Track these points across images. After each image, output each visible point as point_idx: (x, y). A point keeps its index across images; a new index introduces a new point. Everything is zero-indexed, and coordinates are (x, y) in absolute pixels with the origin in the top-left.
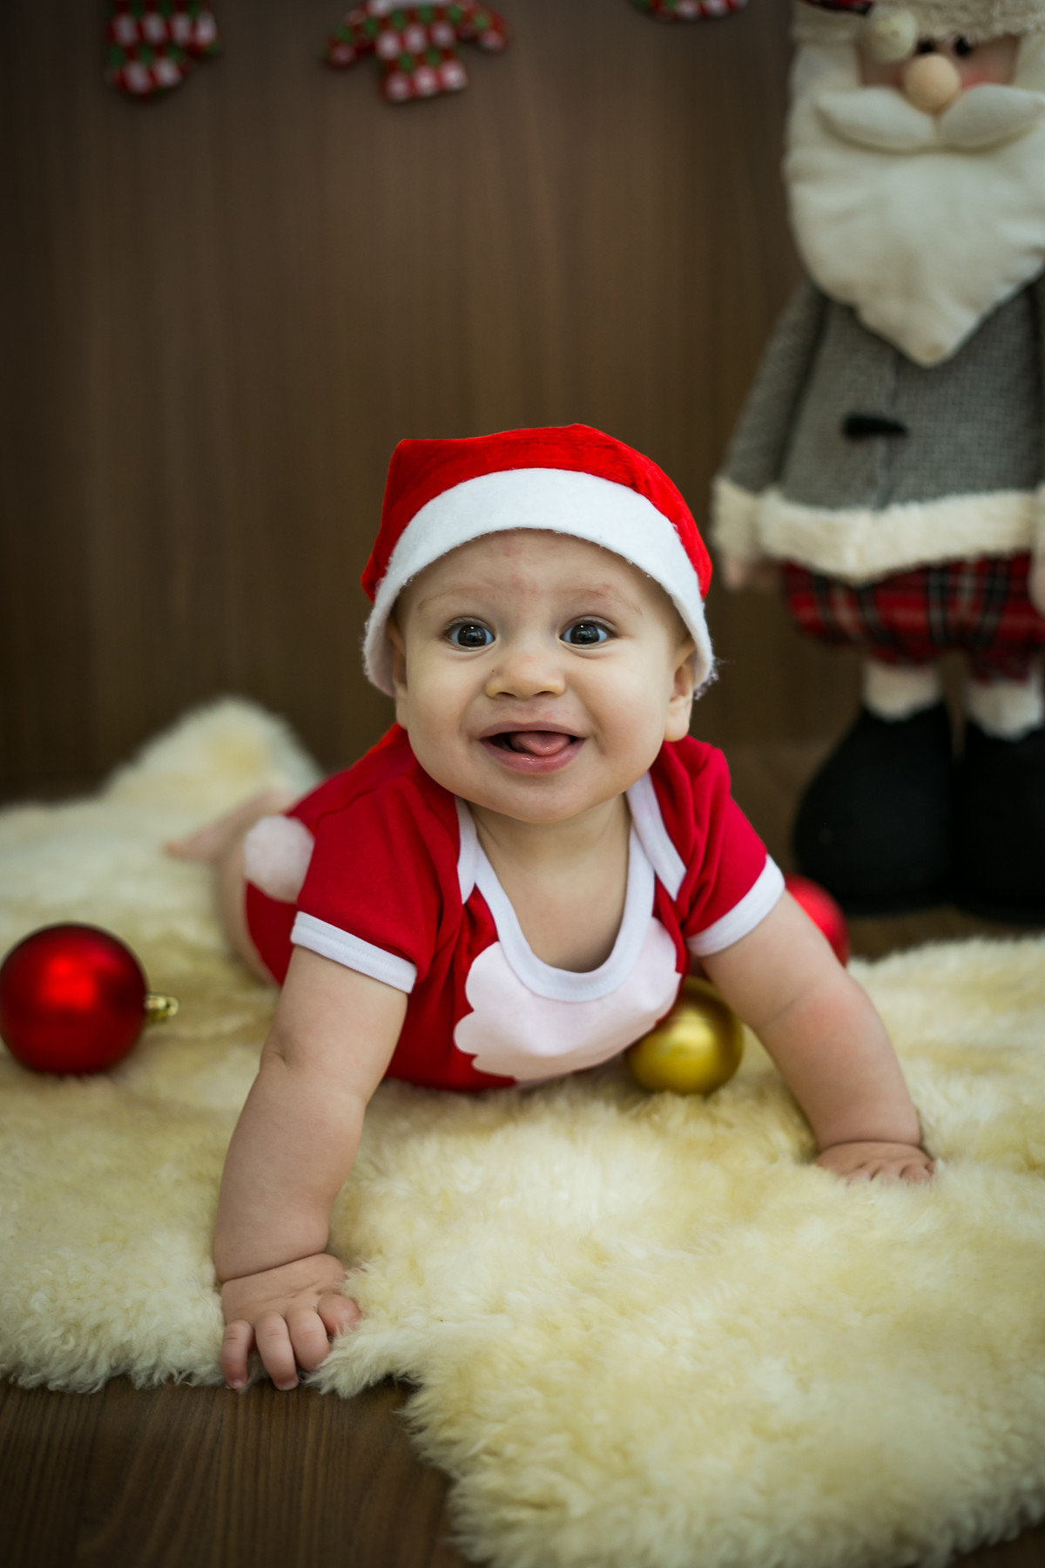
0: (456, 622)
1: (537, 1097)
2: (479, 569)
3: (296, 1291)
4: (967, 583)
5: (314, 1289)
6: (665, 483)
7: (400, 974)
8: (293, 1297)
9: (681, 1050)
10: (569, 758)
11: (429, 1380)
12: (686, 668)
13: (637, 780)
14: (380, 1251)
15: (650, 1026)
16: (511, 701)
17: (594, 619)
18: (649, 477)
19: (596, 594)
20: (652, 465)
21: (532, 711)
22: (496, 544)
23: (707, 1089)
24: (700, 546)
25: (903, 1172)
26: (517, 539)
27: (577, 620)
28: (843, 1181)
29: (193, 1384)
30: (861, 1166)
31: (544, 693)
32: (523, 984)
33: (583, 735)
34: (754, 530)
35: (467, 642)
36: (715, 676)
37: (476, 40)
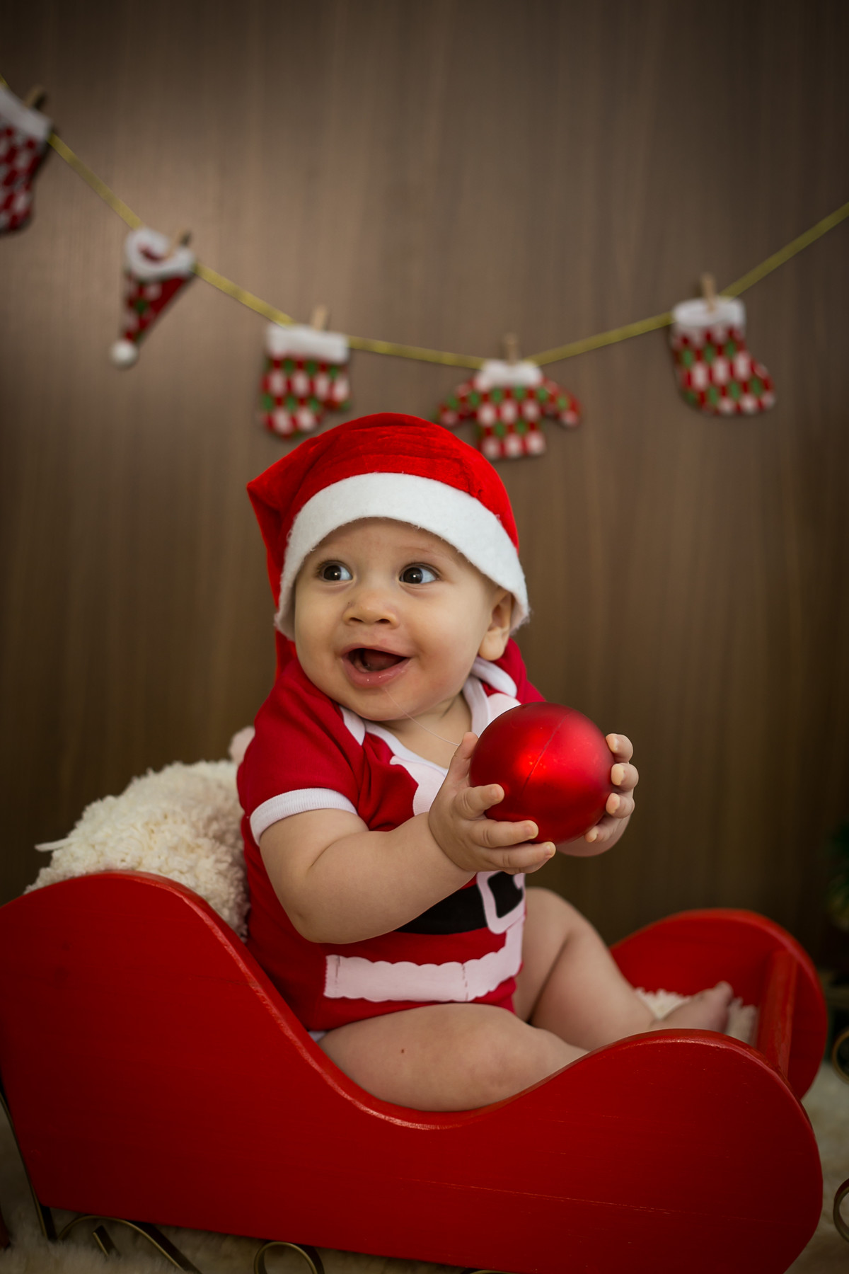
12: (504, 607)
16: (361, 626)
21: (374, 635)
33: (410, 656)
35: (329, 577)
37: (556, 417)
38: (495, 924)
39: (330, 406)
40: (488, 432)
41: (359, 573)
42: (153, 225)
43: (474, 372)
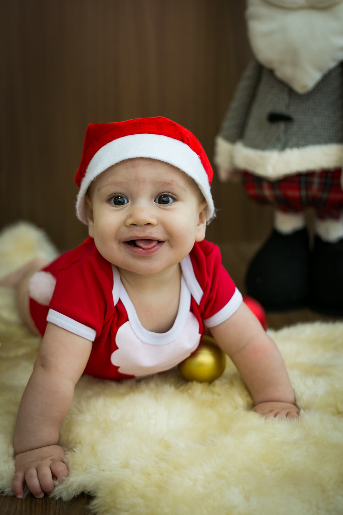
0: (113, 195)
1: (142, 382)
2: (122, 175)
3: (43, 459)
4: (316, 180)
5: (50, 458)
6: (195, 139)
7: (90, 334)
8: (41, 461)
9: (201, 365)
10: (158, 249)
11: (99, 494)
12: (204, 213)
13: (185, 258)
14: (80, 443)
15: (188, 355)
16: (136, 228)
17: (168, 194)
18: (189, 137)
19: (168, 184)
20: (189, 132)
21: (143, 231)
22: (129, 164)
23: (210, 381)
24: (208, 164)
25: (287, 415)
26: (137, 162)
27: (161, 194)
28: (264, 418)
29: (4, 495)
30: (271, 411)
31: (149, 224)
32: (138, 338)
33: (164, 241)
34: (232, 158)
35: (117, 203)
36: (215, 215)
41: (133, 200)
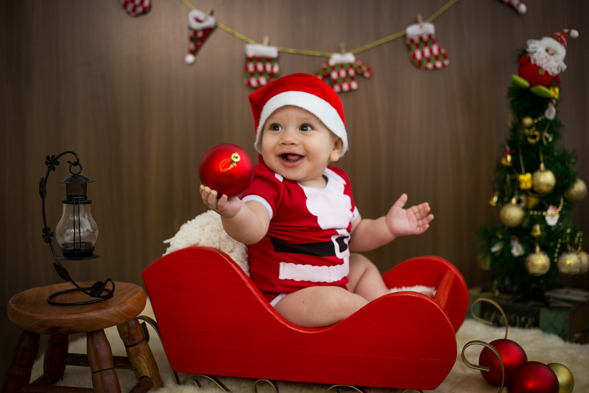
0: (273, 125)
10: (300, 161)
12: (339, 143)
16: (285, 146)
19: (308, 119)
21: (290, 148)
27: (302, 125)
33: (304, 156)
37: (362, 74)
38: (339, 255)
39: (272, 75)
40: (335, 82)
41: (285, 128)
42: (199, 8)
43: (329, 58)
